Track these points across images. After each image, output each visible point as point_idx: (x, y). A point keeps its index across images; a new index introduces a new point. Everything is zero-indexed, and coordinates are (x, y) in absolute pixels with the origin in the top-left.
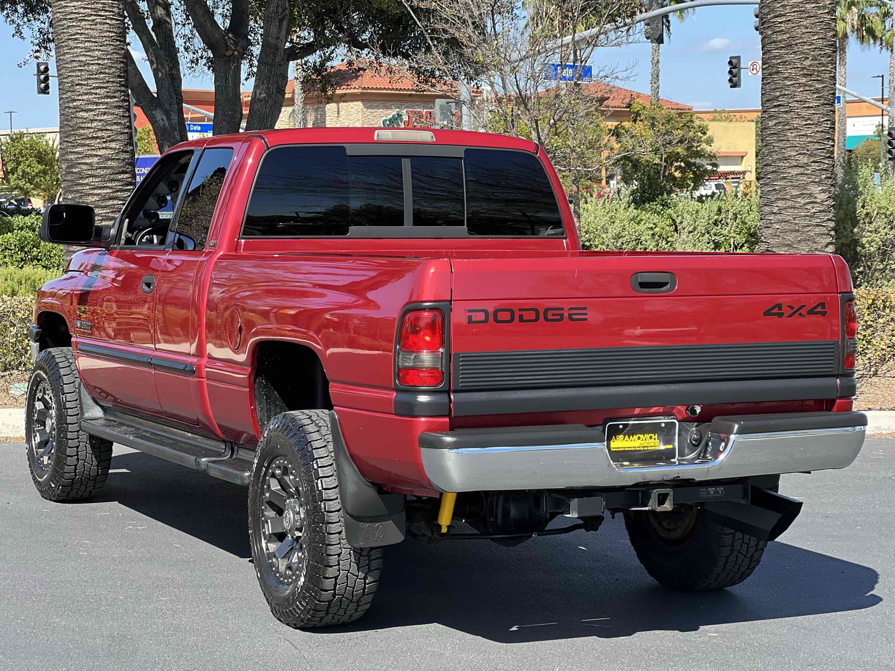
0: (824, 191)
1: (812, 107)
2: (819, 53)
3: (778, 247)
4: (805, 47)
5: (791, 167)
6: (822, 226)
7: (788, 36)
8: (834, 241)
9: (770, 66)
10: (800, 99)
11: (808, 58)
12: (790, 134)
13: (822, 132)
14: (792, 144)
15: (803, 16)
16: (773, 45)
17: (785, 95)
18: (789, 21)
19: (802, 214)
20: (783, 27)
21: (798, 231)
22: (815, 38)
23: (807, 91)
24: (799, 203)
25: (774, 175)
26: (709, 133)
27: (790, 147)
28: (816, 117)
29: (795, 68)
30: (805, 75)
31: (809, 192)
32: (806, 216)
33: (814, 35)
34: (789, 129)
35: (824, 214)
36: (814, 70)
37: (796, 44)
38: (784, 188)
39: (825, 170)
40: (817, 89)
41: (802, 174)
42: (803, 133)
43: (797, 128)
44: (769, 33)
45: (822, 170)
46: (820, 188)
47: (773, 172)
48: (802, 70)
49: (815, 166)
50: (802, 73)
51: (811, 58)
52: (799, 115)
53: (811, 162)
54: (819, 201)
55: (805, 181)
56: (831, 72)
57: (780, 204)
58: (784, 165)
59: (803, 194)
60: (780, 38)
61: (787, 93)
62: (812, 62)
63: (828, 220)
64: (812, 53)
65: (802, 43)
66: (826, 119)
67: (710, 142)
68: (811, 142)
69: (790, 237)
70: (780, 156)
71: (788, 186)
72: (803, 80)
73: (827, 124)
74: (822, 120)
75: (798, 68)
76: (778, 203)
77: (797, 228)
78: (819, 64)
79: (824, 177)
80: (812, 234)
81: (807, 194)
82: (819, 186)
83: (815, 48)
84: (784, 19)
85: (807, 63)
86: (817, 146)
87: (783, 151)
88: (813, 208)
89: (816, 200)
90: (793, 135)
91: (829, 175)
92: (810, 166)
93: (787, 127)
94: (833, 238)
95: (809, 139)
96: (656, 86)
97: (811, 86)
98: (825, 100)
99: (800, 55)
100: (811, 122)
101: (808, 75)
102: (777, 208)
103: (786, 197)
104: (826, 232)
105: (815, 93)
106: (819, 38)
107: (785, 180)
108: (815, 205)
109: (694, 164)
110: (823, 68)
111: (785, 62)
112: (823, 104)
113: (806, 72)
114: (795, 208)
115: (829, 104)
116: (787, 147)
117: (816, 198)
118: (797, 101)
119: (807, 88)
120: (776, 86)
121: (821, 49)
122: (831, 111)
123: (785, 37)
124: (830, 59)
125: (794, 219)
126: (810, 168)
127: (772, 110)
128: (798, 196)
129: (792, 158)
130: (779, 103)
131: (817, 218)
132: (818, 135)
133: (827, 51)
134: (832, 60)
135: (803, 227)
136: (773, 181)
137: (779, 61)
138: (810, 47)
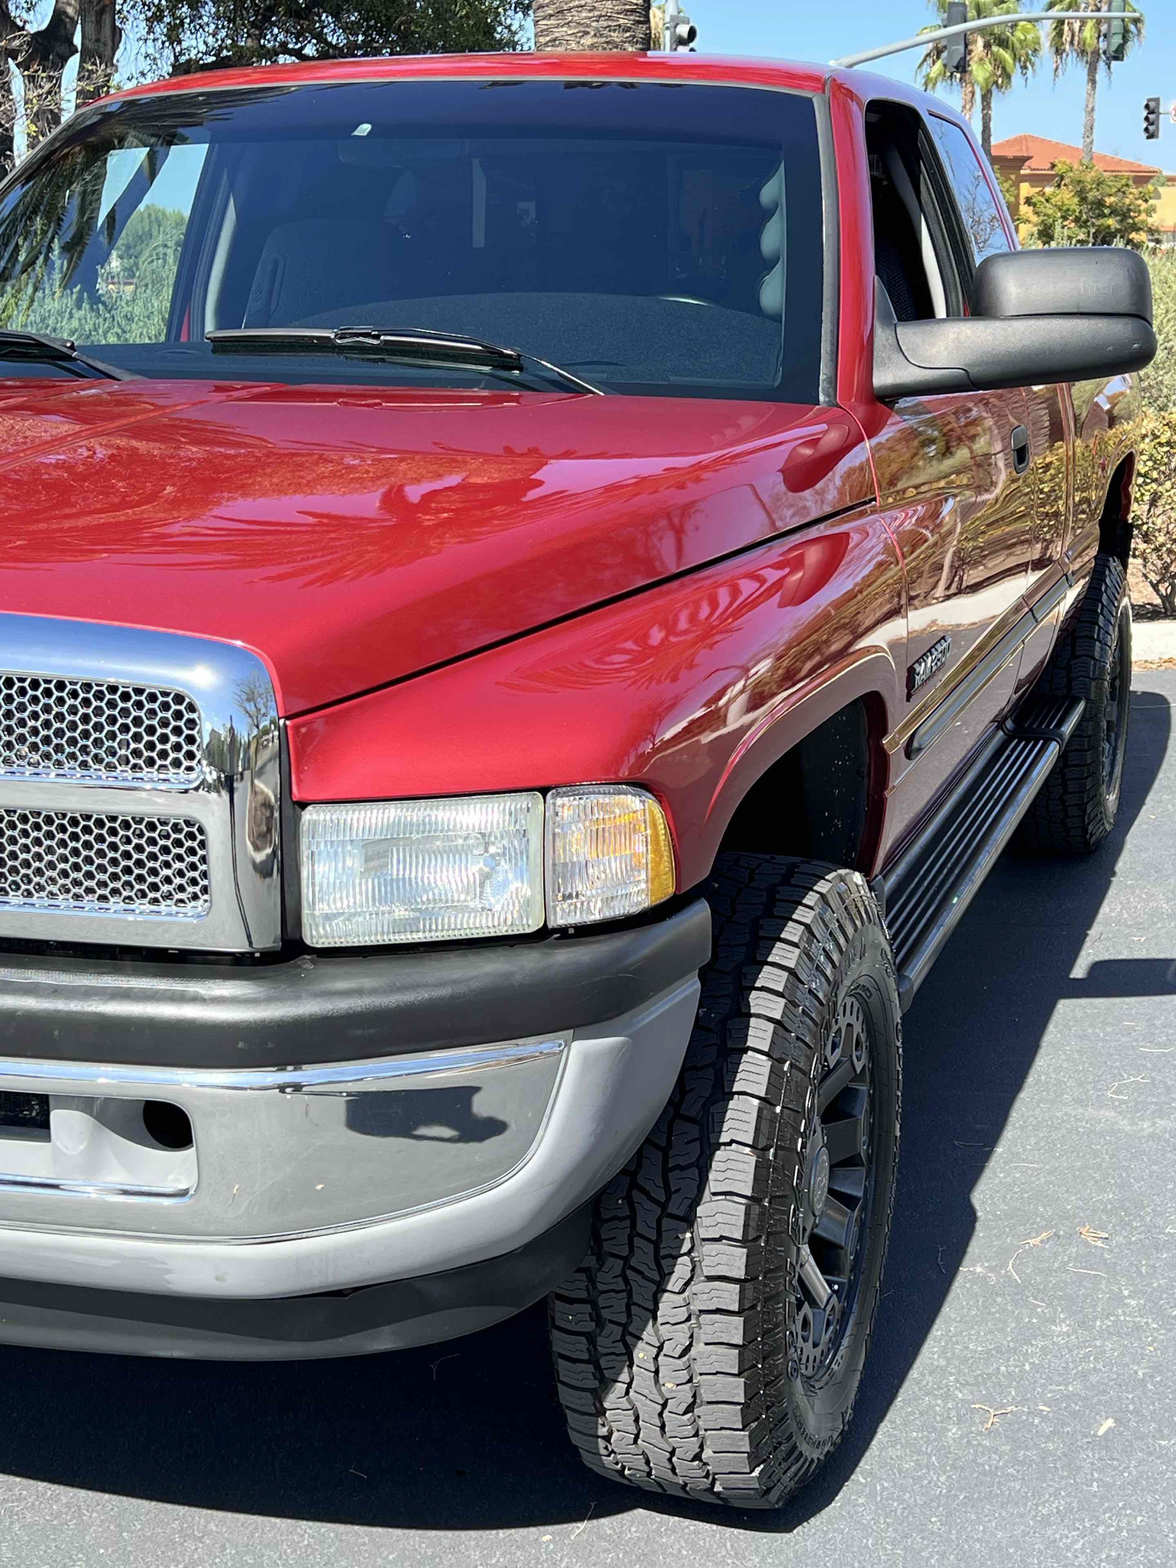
2: (605, 24)
4: (584, 14)
11: (587, 33)
51: (592, 33)
62: (595, 40)
64: (594, 24)
65: (578, 7)
78: (607, 43)
83: (600, 16)
99: (575, 27)
111: (555, 40)
124: (628, 34)
133: (621, 21)
137: (548, 39)
138: (591, 15)
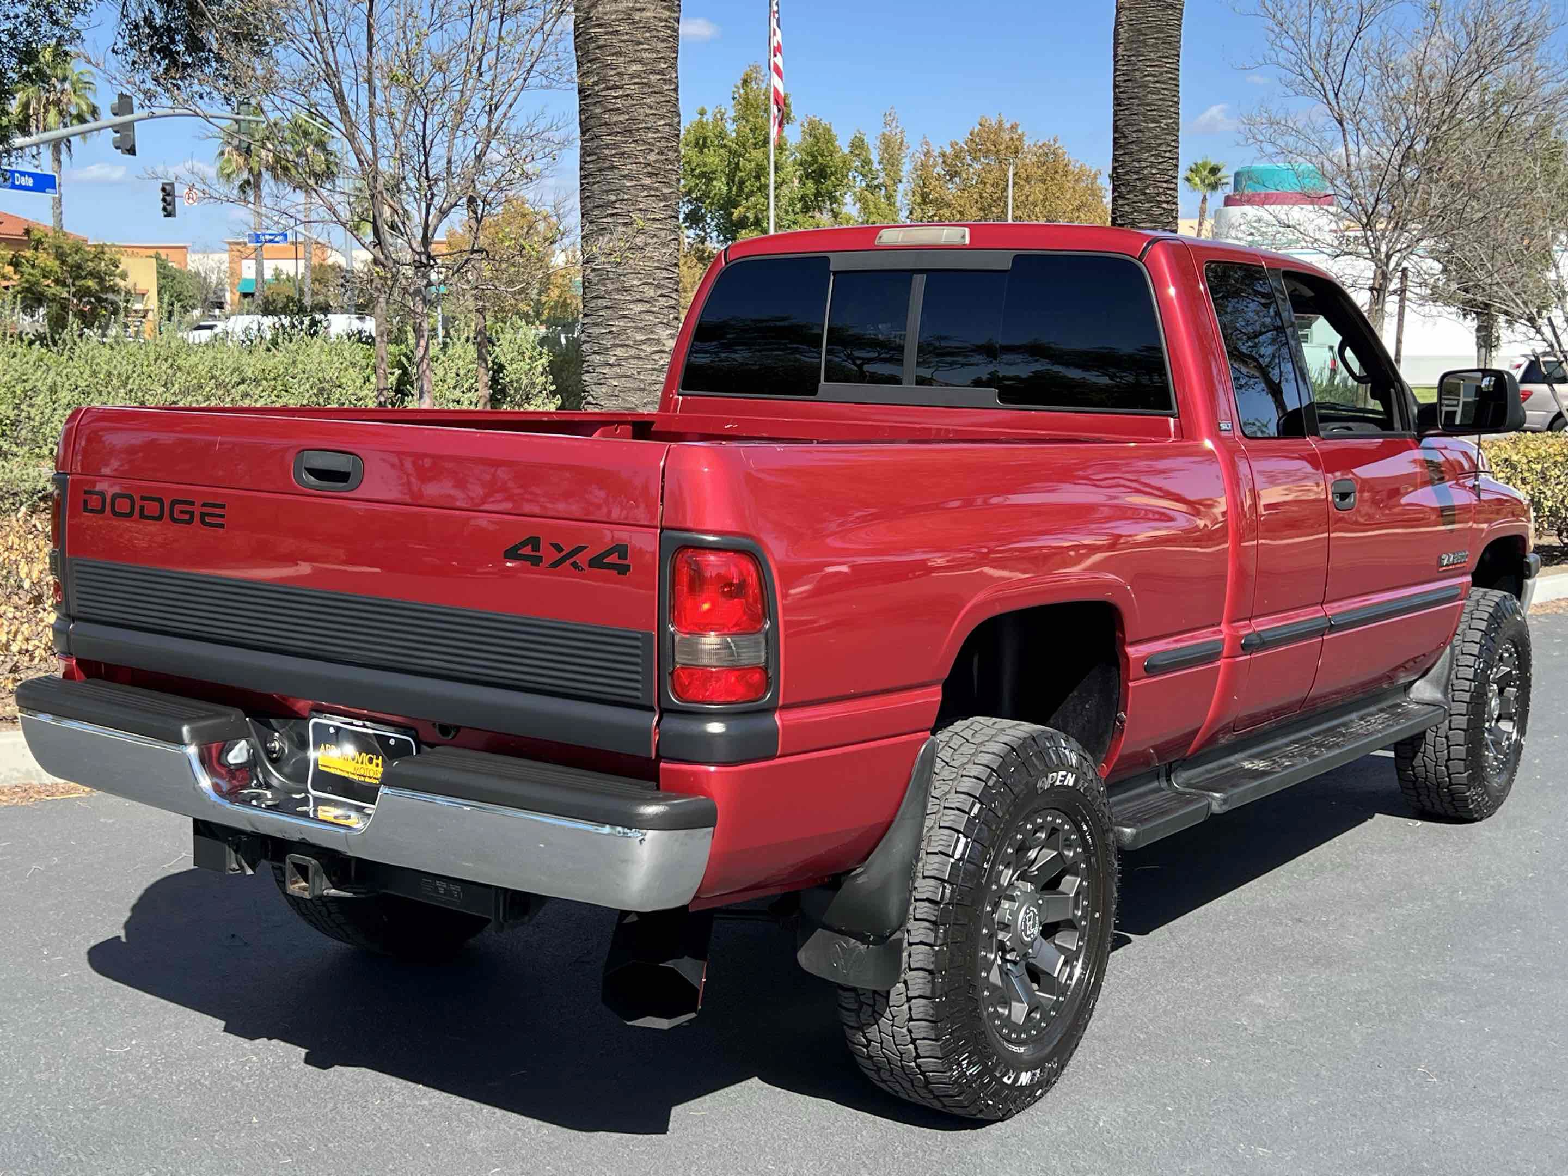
2: (665, 144)
4: (650, 135)
5: (633, 301)
7: (627, 117)
9: (599, 158)
10: (643, 208)
11: (652, 151)
15: (645, 90)
16: (604, 129)
17: (623, 200)
18: (627, 96)
20: (619, 103)
21: (643, 390)
24: (645, 351)
25: (609, 312)
26: (122, 267)
28: (663, 233)
29: (636, 163)
30: (650, 175)
32: (653, 369)
37: (638, 130)
38: (624, 331)
41: (647, 312)
44: (598, 111)
46: (669, 332)
47: (607, 307)
48: (645, 167)
49: (662, 301)
50: (645, 170)
51: (657, 151)
53: (660, 296)
54: (667, 349)
55: (652, 321)
57: (619, 352)
58: (623, 298)
59: (649, 339)
60: (615, 119)
61: (626, 197)
64: (658, 144)
65: (645, 128)
67: (124, 276)
68: (658, 268)
70: (618, 286)
72: (647, 181)
75: (640, 163)
77: (642, 386)
78: (666, 160)
81: (654, 339)
84: (619, 93)
85: (652, 157)
87: (622, 278)
88: (661, 358)
89: (664, 348)
92: (658, 301)
95: (656, 264)
96: (58, 211)
97: (657, 189)
99: (642, 145)
102: (615, 358)
105: (661, 200)
106: (665, 125)
107: (626, 320)
108: (664, 355)
109: (106, 300)
110: (670, 167)
114: (640, 358)
116: (628, 273)
117: (664, 345)
118: (640, 210)
120: (610, 188)
123: (621, 118)
125: (639, 373)
126: (657, 304)
127: (604, 220)
128: (642, 342)
129: (635, 289)
130: (615, 211)
135: (650, 384)
136: (608, 320)
137: (614, 152)
138: (655, 136)
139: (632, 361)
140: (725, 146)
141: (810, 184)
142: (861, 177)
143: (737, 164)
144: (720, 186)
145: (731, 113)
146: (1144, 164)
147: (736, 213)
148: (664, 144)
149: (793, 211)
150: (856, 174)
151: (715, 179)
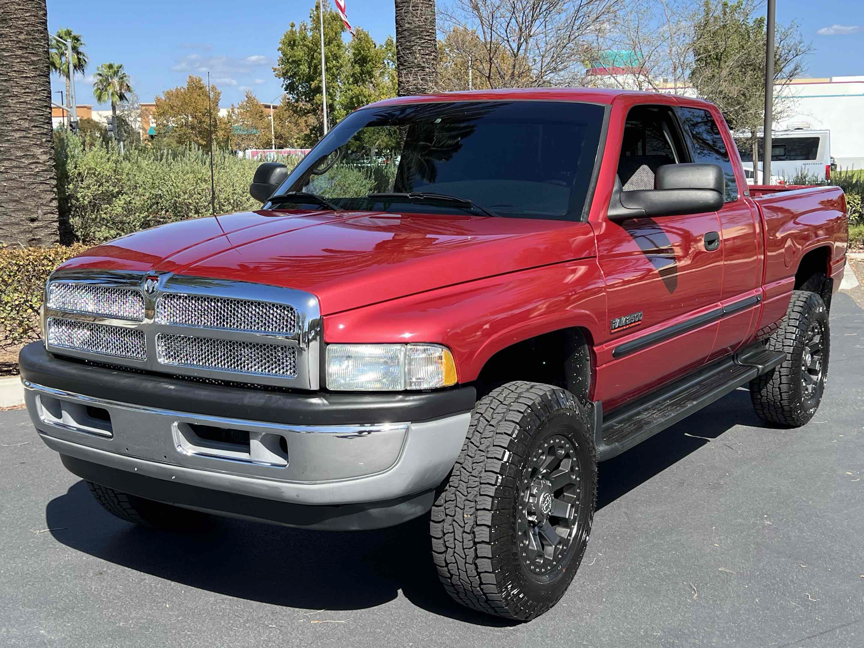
0: (45, 153)
1: (29, 77)
2: (32, 28)
3: (6, 202)
4: (19, 22)
5: (14, 131)
6: (46, 183)
8: (57, 197)
10: (18, 70)
11: (22, 33)
12: (10, 101)
13: (40, 100)
14: (13, 109)
19: (27, 173)
21: (24, 188)
22: (27, 15)
23: (23, 62)
24: (24, 163)
27: (12, 112)
28: (34, 86)
29: (11, 41)
30: (21, 48)
31: (32, 153)
32: (30, 175)
33: (27, 12)
34: (9, 96)
35: (46, 173)
36: (29, 44)
37: (11, 19)
38: (8, 150)
39: (45, 134)
40: (32, 61)
41: (24, 137)
42: (22, 100)
43: (16, 96)
45: (42, 134)
46: (42, 150)
48: (18, 43)
49: (36, 130)
50: (18, 45)
51: (25, 33)
52: (17, 84)
53: (32, 127)
54: (41, 161)
55: (28, 143)
56: (44, 47)
58: (7, 128)
59: (26, 155)
61: (5, 63)
62: (27, 37)
63: (51, 178)
64: (26, 28)
65: (15, 18)
66: (42, 88)
68: (31, 109)
69: (18, 194)
71: (12, 148)
72: (19, 52)
73: (44, 93)
74: (39, 89)
75: (14, 41)
76: (4, 163)
77: (23, 185)
78: (33, 38)
79: (44, 140)
80: (37, 191)
81: (30, 155)
82: (40, 148)
83: (29, 24)
85: (22, 37)
86: (36, 112)
87: (5, 116)
88: (36, 167)
90: (14, 102)
91: (49, 139)
92: (31, 130)
93: (7, 94)
94: (56, 194)
95: (29, 106)
97: (27, 58)
98: (41, 72)
99: (15, 29)
100: (30, 91)
101: (24, 48)
102: (3, 168)
103: (10, 158)
104: (50, 189)
105: (31, 65)
106: (31, 16)
107: (10, 143)
108: (39, 165)
110: (37, 43)
112: (39, 75)
113: (21, 45)
114: (20, 167)
115: (44, 76)
116: (9, 113)
117: (38, 159)
118: (15, 71)
119: (24, 60)
121: (34, 26)
122: (47, 82)
124: (42, 35)
125: (20, 177)
126: (31, 132)
128: (22, 157)
129: (15, 122)
131: (41, 176)
132: (37, 102)
133: (40, 28)
134: (45, 36)
135: (29, 184)
138: (24, 23)
139: (15, 170)
140: (306, 46)
141: (357, 66)
142: (392, 63)
143: (313, 55)
144: (304, 68)
145: (309, 26)
146: (412, 44)
147: (314, 84)
148: (30, 28)
149: (348, 82)
150: (389, 61)
151: (301, 64)
